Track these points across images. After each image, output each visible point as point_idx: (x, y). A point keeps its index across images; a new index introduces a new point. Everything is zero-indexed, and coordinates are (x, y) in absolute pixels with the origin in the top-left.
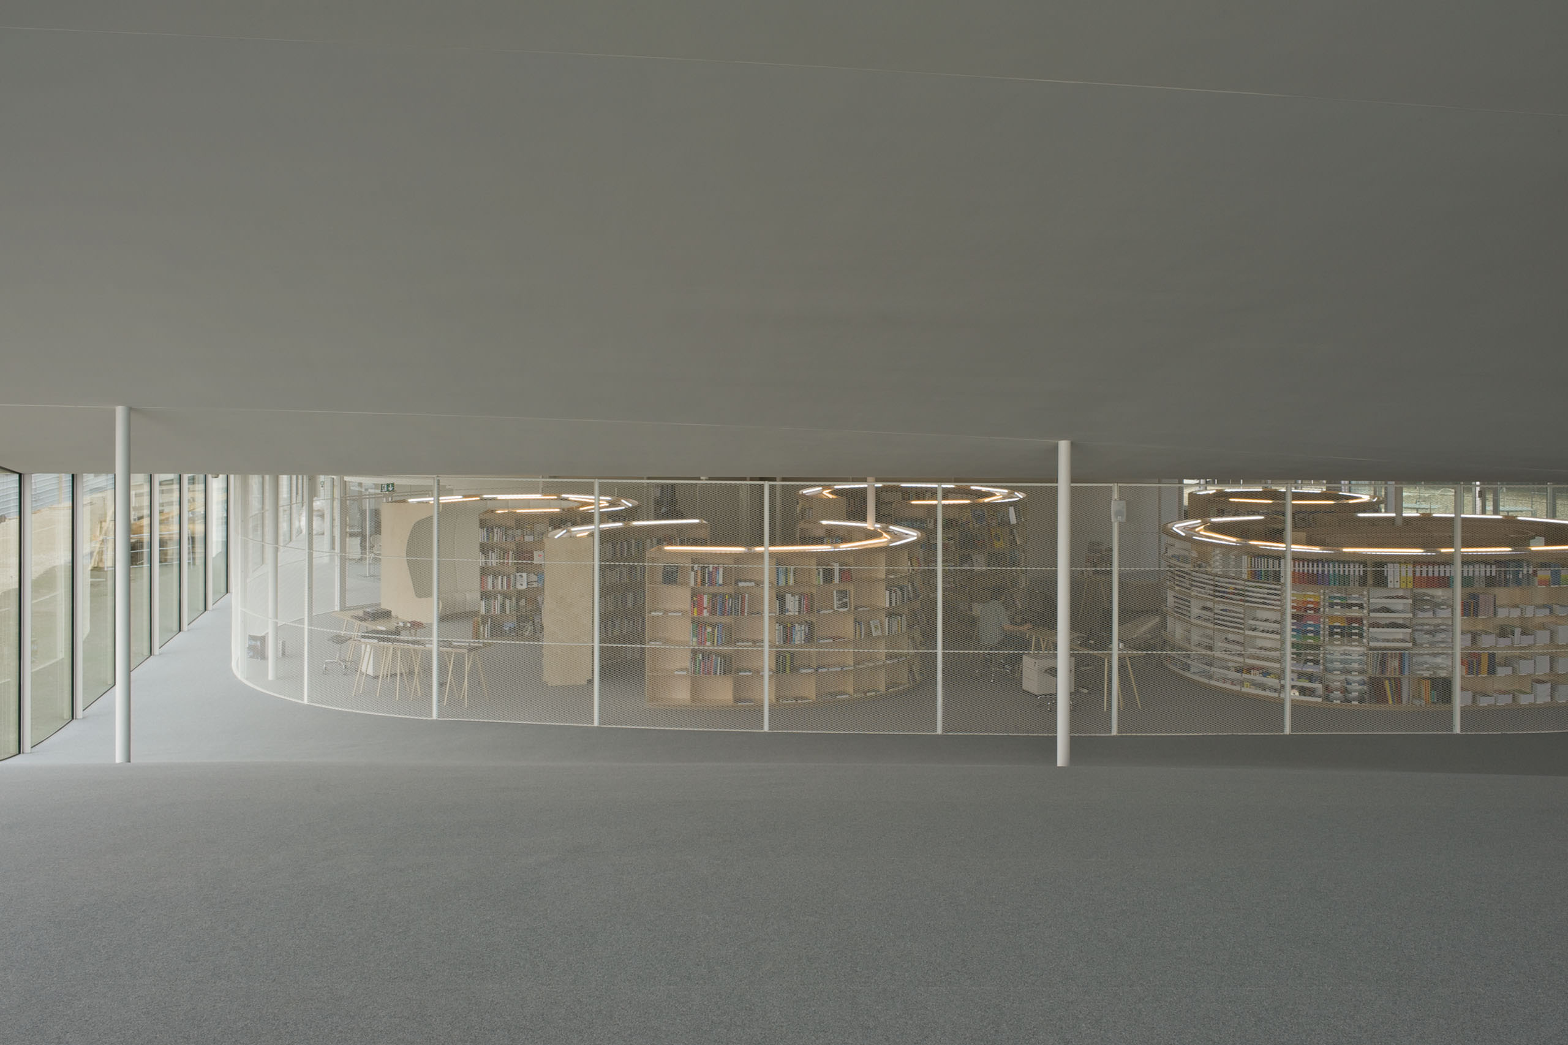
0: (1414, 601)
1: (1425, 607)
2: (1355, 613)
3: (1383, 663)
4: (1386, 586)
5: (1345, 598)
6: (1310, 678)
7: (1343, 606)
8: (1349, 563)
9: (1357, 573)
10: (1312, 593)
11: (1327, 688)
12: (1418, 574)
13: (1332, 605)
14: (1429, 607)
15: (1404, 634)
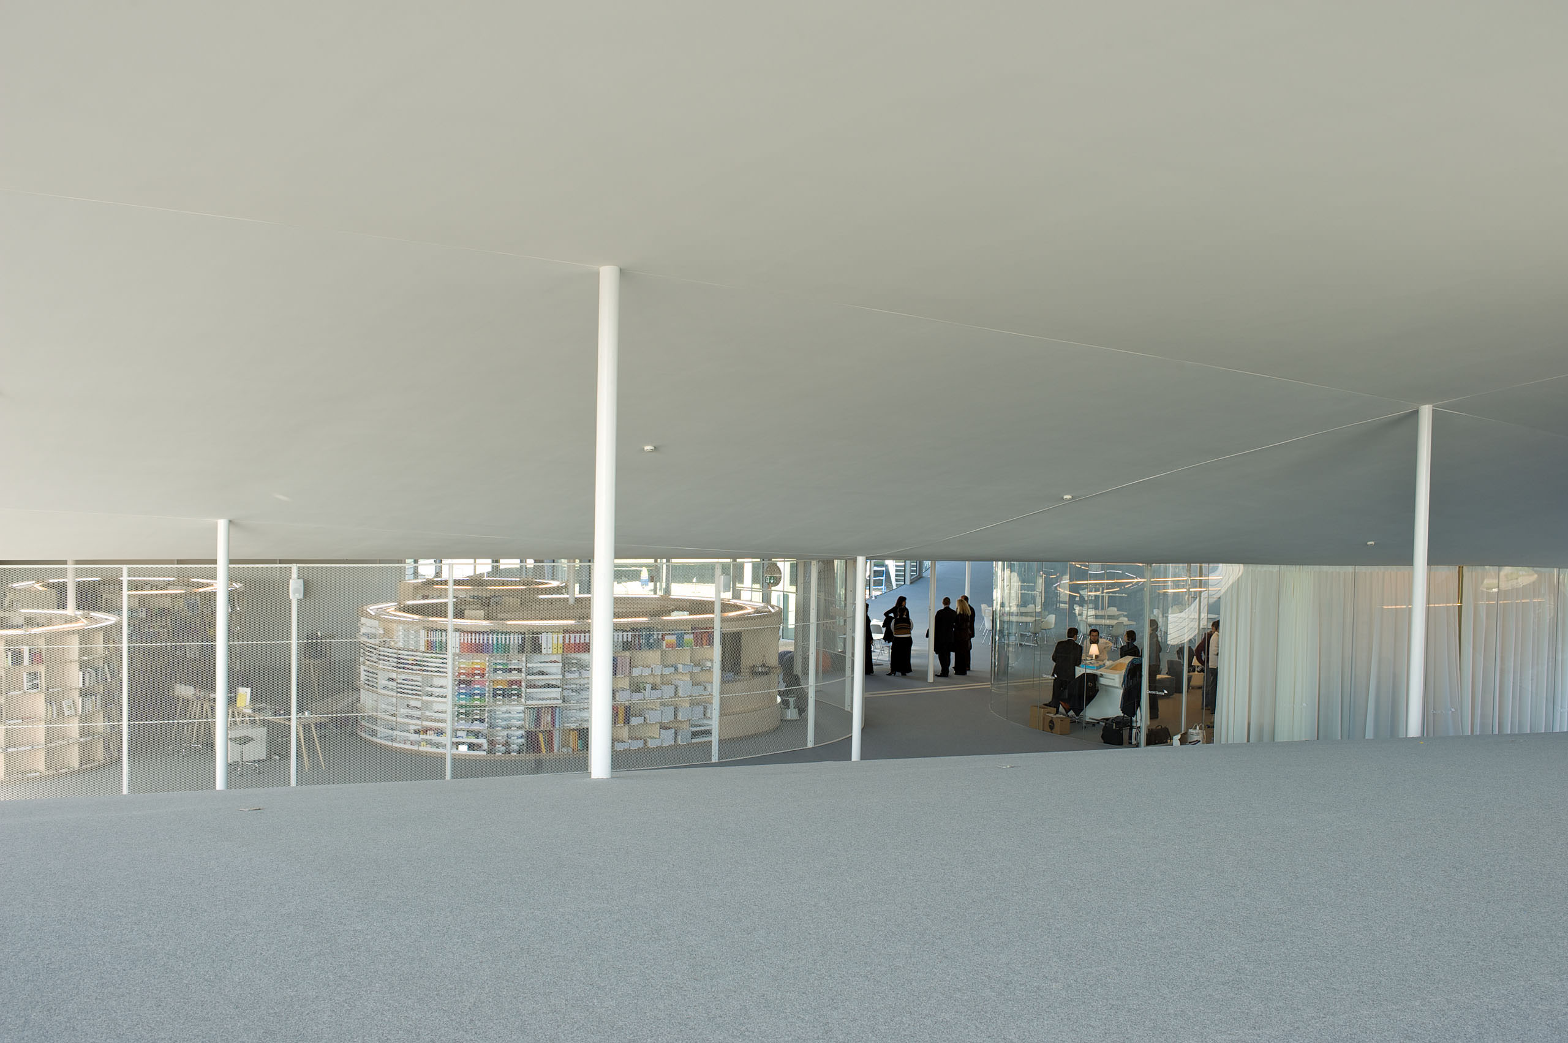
0: (564, 665)
1: (573, 669)
2: (514, 676)
3: (538, 719)
4: (541, 652)
5: (507, 664)
6: (477, 735)
7: (504, 670)
8: (510, 633)
9: (516, 642)
10: (479, 661)
11: (491, 743)
12: (567, 641)
13: (495, 670)
14: (575, 669)
15: (555, 693)
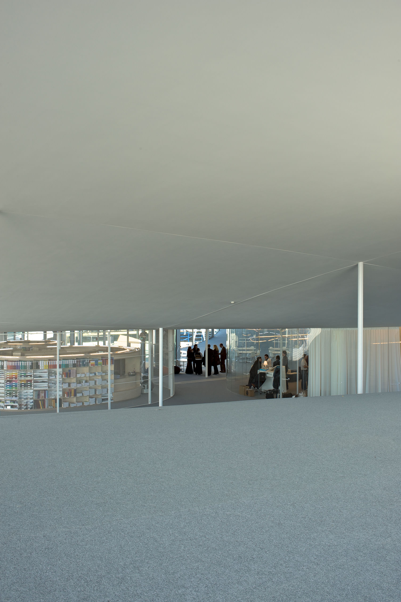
0: (49, 373)
1: (52, 375)
2: (29, 378)
3: (39, 395)
4: (39, 368)
5: (26, 374)
6: (14, 402)
7: (24, 376)
8: (26, 361)
9: (29, 365)
10: (14, 372)
11: (20, 405)
12: (50, 364)
13: (21, 376)
15: (46, 384)
